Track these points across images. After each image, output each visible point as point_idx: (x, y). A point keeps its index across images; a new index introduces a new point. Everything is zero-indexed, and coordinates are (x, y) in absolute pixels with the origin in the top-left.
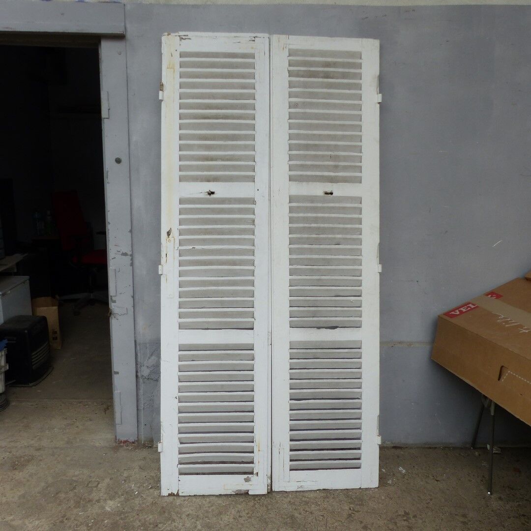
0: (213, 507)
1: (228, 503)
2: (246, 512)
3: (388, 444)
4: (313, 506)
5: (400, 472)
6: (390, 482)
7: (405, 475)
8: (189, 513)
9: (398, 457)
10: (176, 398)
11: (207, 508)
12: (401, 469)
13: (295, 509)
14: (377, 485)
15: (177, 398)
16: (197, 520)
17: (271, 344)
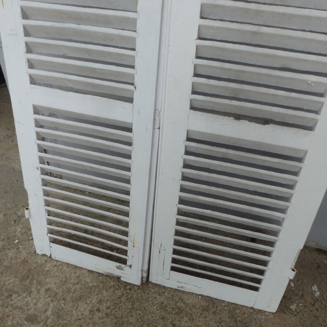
0: (77, 286)
1: (95, 284)
2: (108, 304)
3: (313, 245)
4: (186, 319)
5: (312, 293)
6: (293, 307)
7: (318, 300)
8: (49, 286)
9: (319, 267)
10: (37, 168)
11: (71, 286)
12: (315, 288)
13: (163, 318)
14: (274, 311)
15: (39, 168)
16: (52, 301)
17: (159, 128)
